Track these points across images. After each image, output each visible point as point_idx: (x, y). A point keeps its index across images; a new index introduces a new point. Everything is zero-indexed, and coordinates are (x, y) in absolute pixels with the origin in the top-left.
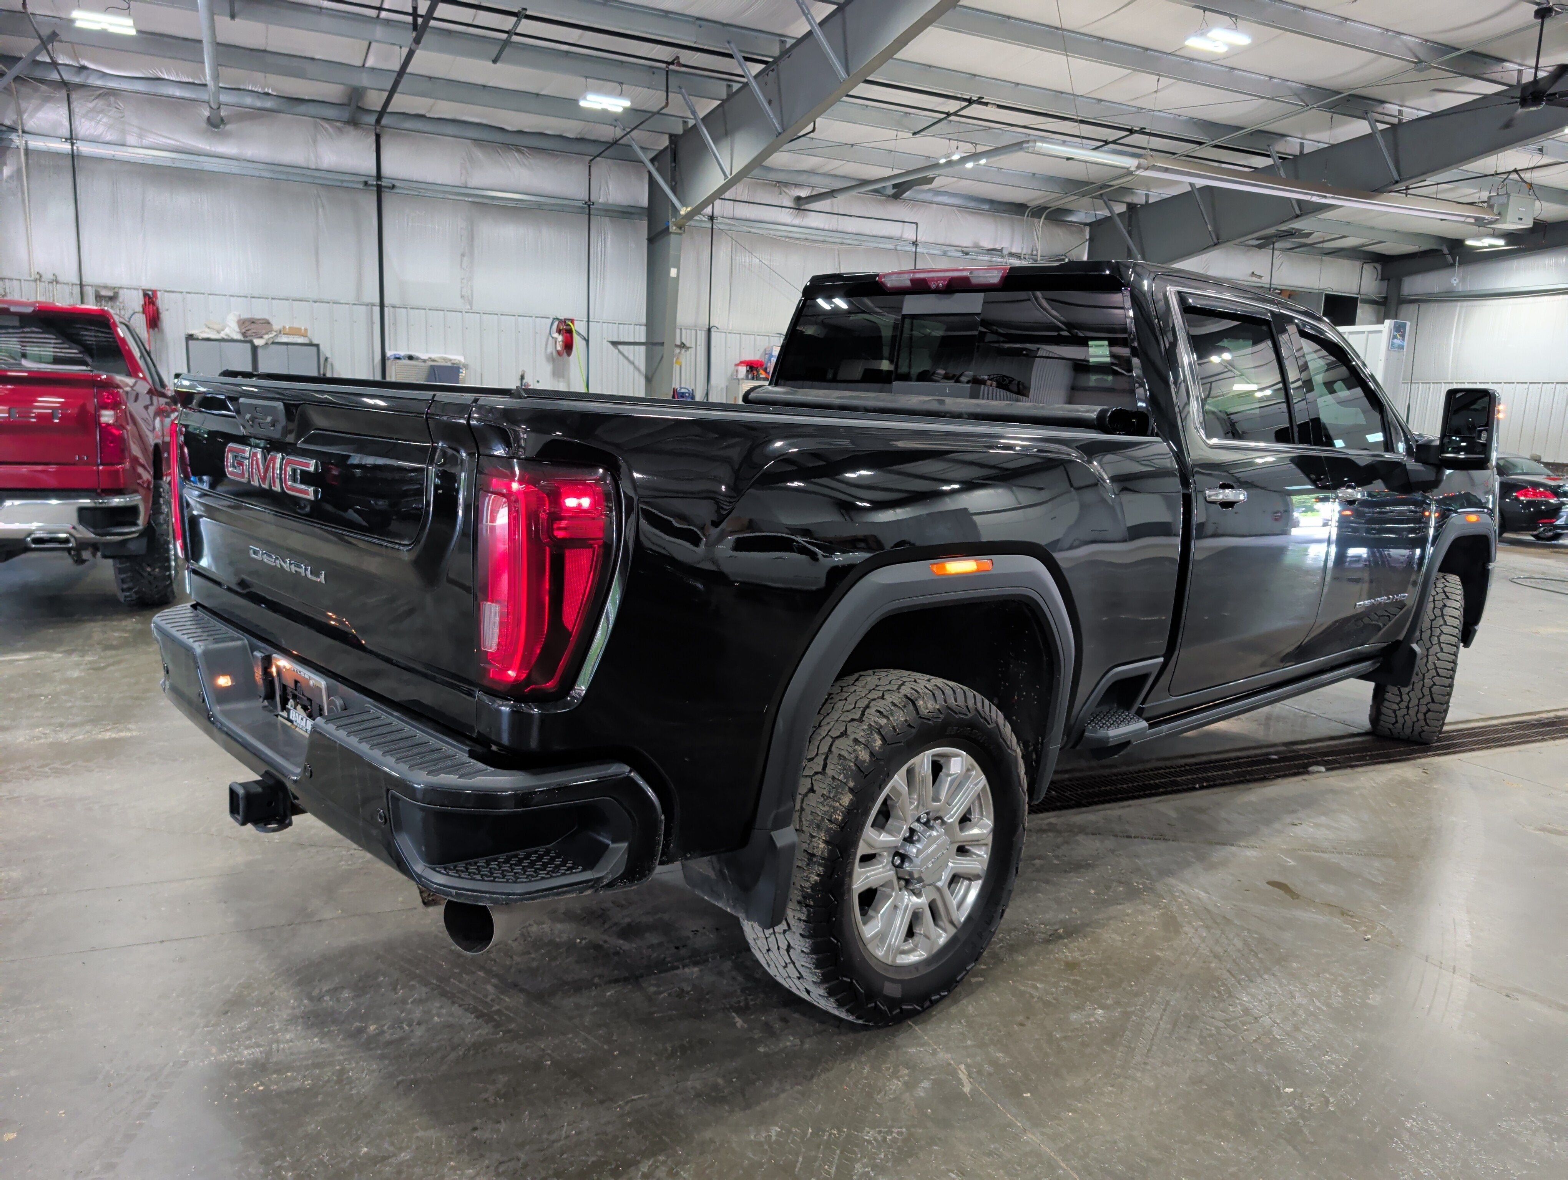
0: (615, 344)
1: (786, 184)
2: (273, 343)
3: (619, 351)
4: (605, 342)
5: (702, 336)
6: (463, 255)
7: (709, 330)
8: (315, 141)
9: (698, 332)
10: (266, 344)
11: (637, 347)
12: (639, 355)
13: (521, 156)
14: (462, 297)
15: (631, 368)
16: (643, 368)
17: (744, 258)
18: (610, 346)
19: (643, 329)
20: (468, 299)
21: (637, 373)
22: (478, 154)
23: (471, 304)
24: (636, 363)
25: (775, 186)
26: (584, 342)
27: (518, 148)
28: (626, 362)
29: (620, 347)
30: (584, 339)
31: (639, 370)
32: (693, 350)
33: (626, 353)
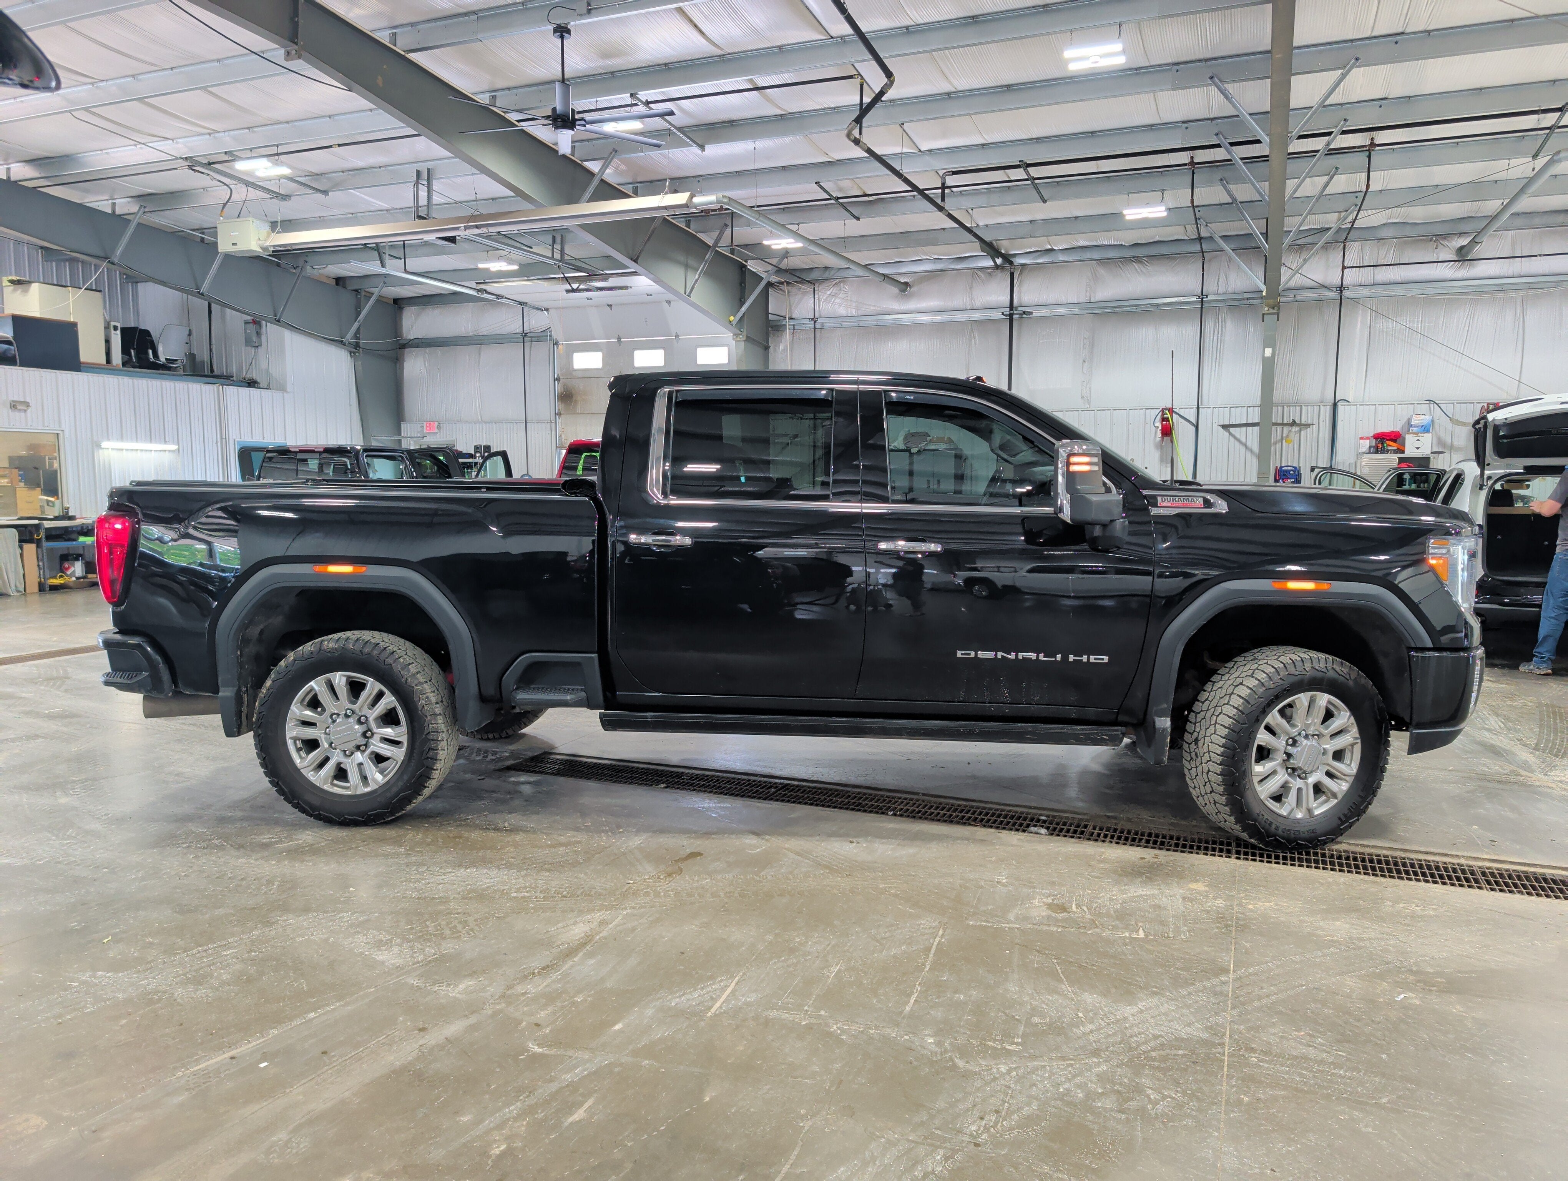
0: (1225, 427)
1: (1445, 236)
2: (925, 450)
3: (1230, 434)
4: (1215, 426)
5: (1326, 412)
6: (1084, 361)
7: (1335, 405)
8: (971, 288)
9: (1322, 407)
10: (919, 451)
11: (1250, 429)
12: (1252, 436)
13: (1140, 265)
14: (1083, 397)
15: (1243, 449)
16: (1256, 448)
17: (1382, 325)
18: (1220, 428)
19: (1257, 410)
20: (1086, 399)
21: (1249, 454)
22: (1102, 271)
23: (1089, 403)
24: (1249, 444)
25: (1431, 240)
26: (1193, 429)
27: (1138, 259)
28: (1237, 444)
29: (1232, 430)
30: (1193, 425)
31: (1251, 451)
32: (1315, 427)
33: (1238, 436)
